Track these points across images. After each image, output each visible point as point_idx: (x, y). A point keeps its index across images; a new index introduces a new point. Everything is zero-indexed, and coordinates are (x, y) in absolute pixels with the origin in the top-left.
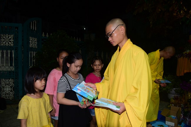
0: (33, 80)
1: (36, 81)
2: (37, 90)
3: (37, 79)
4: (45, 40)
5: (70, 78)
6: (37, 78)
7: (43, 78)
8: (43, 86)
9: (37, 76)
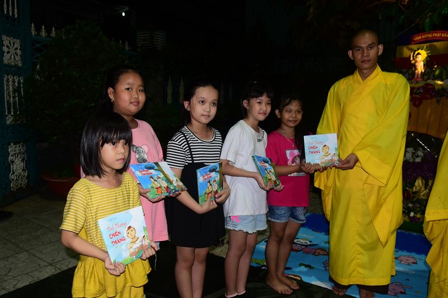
0: (97, 144)
1: (102, 145)
2: (108, 170)
3: (106, 141)
4: (38, 45)
5: (194, 137)
6: (107, 138)
7: (120, 139)
8: (120, 159)
9: (105, 134)
